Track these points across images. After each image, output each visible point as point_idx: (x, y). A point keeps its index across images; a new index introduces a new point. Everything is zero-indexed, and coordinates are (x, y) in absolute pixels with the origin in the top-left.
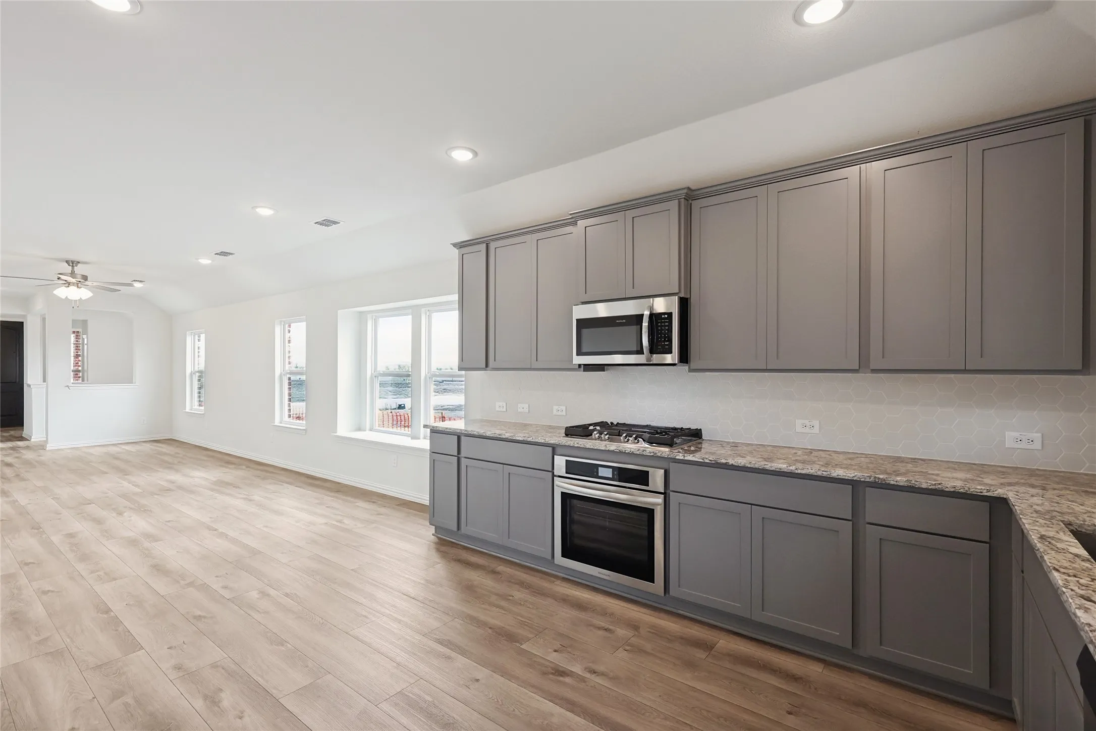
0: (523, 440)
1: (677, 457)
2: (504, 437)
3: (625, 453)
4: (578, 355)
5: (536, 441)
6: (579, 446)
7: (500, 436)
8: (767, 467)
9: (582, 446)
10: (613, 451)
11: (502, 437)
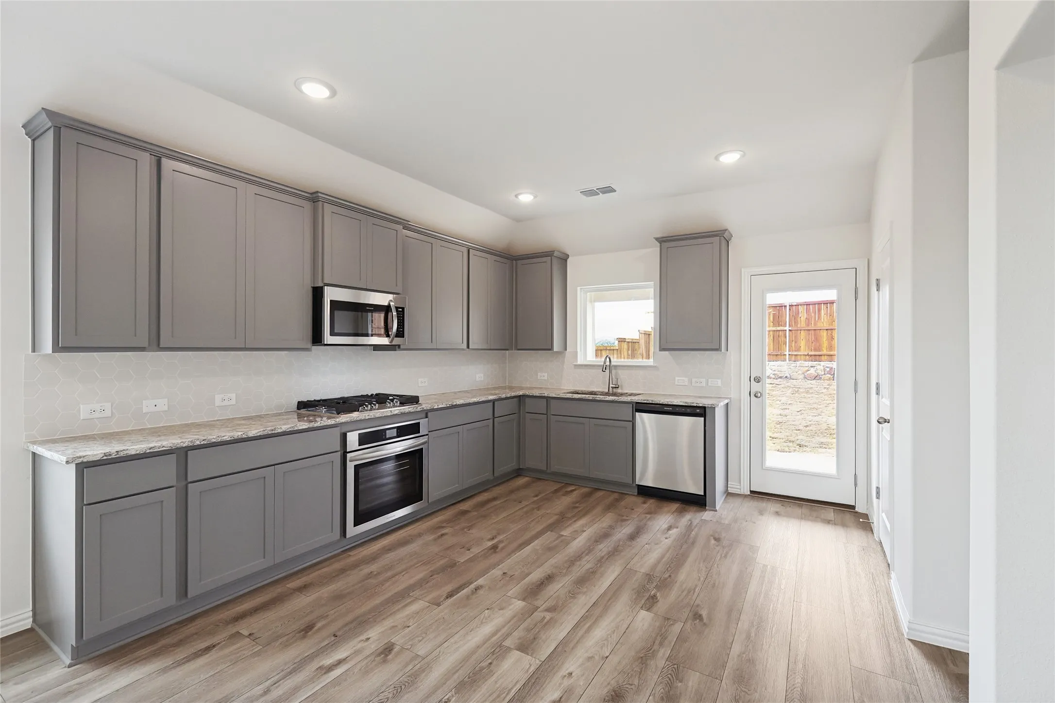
0: (309, 428)
1: (435, 408)
2: (279, 431)
3: (405, 413)
4: (331, 335)
5: (325, 424)
6: (370, 417)
7: (273, 432)
8: (471, 402)
9: (373, 417)
10: (396, 414)
11: (276, 432)
